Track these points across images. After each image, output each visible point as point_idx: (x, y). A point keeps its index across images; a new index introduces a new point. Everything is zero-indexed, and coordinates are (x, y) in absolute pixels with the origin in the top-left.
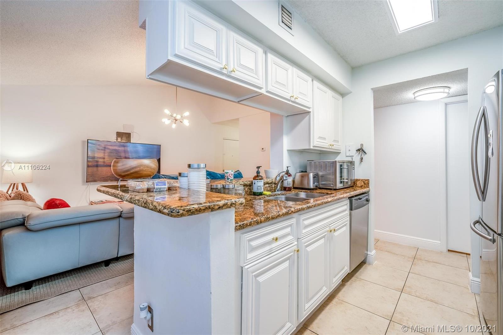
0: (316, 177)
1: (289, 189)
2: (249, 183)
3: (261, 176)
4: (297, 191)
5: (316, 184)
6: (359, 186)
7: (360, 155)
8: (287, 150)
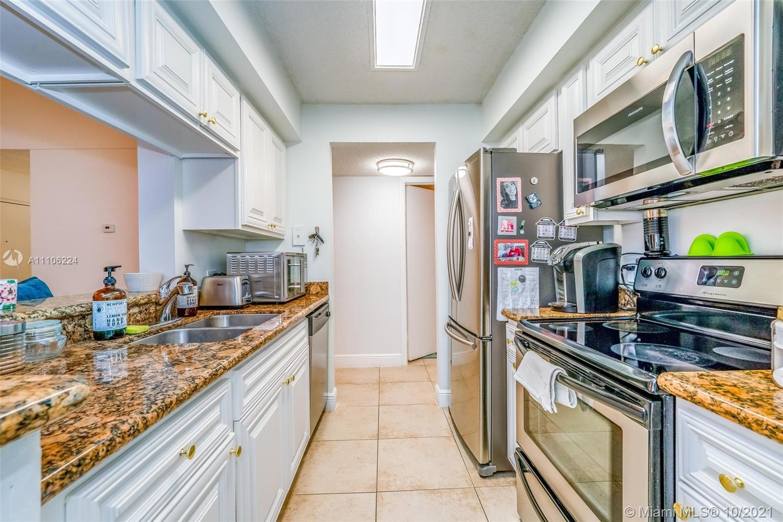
0: (247, 283)
1: (193, 313)
2: (79, 309)
3: (118, 290)
4: (209, 314)
5: (247, 296)
6: (313, 293)
7: (315, 244)
8: (185, 231)
